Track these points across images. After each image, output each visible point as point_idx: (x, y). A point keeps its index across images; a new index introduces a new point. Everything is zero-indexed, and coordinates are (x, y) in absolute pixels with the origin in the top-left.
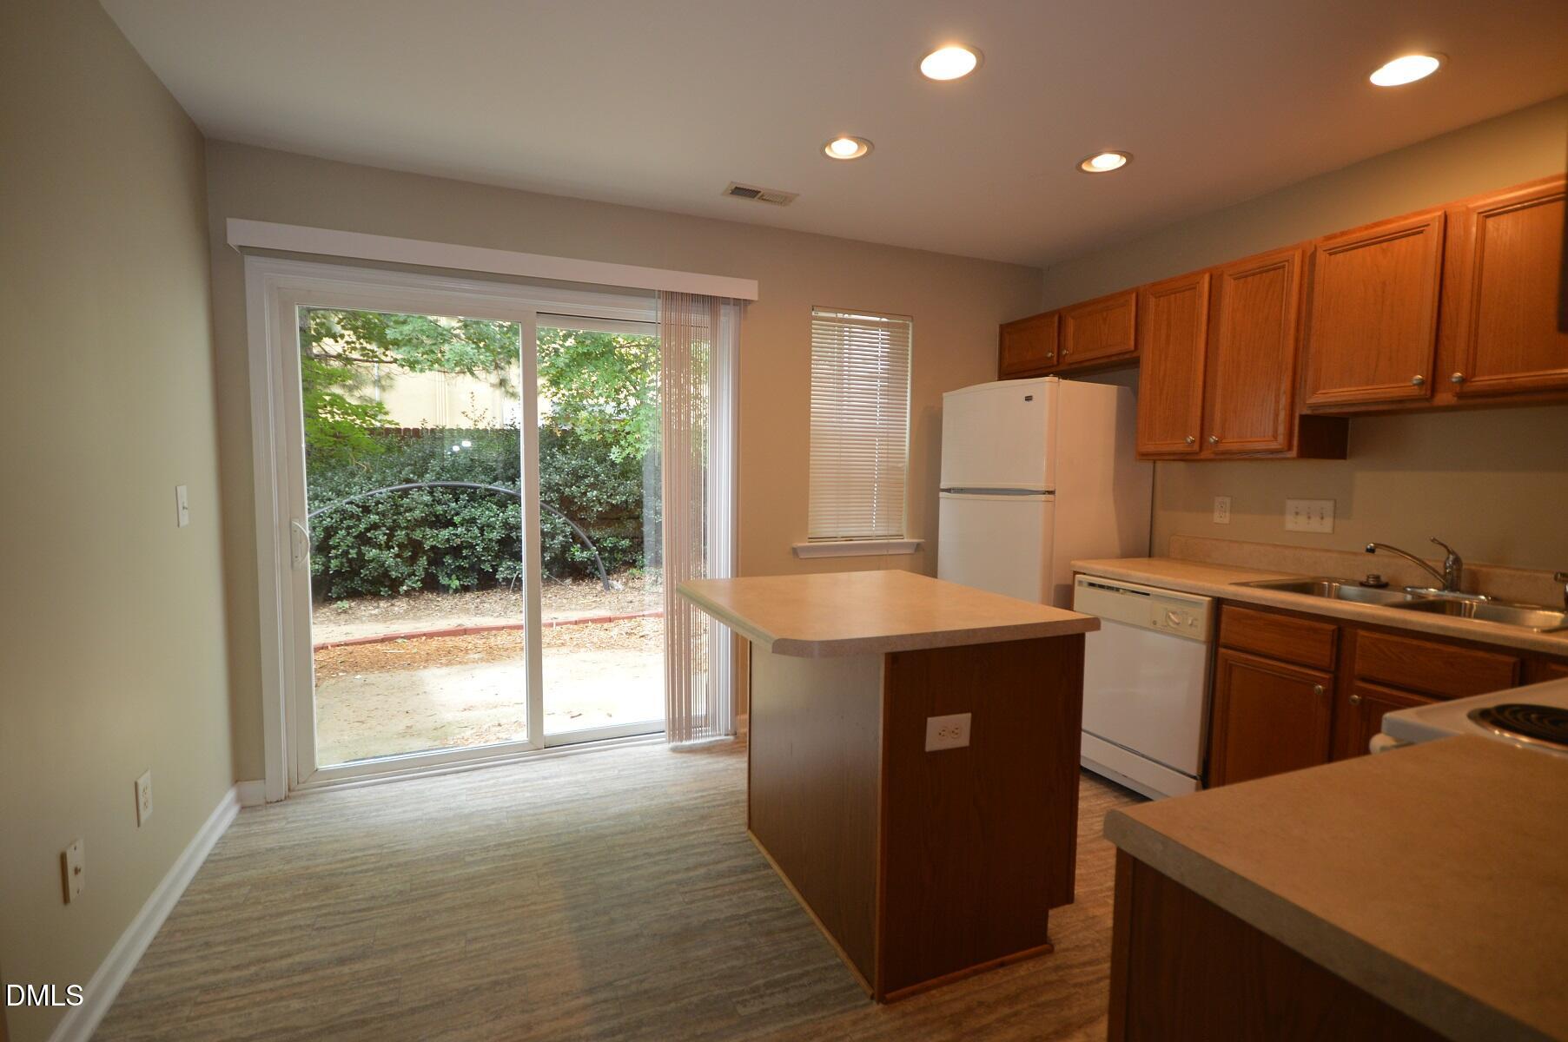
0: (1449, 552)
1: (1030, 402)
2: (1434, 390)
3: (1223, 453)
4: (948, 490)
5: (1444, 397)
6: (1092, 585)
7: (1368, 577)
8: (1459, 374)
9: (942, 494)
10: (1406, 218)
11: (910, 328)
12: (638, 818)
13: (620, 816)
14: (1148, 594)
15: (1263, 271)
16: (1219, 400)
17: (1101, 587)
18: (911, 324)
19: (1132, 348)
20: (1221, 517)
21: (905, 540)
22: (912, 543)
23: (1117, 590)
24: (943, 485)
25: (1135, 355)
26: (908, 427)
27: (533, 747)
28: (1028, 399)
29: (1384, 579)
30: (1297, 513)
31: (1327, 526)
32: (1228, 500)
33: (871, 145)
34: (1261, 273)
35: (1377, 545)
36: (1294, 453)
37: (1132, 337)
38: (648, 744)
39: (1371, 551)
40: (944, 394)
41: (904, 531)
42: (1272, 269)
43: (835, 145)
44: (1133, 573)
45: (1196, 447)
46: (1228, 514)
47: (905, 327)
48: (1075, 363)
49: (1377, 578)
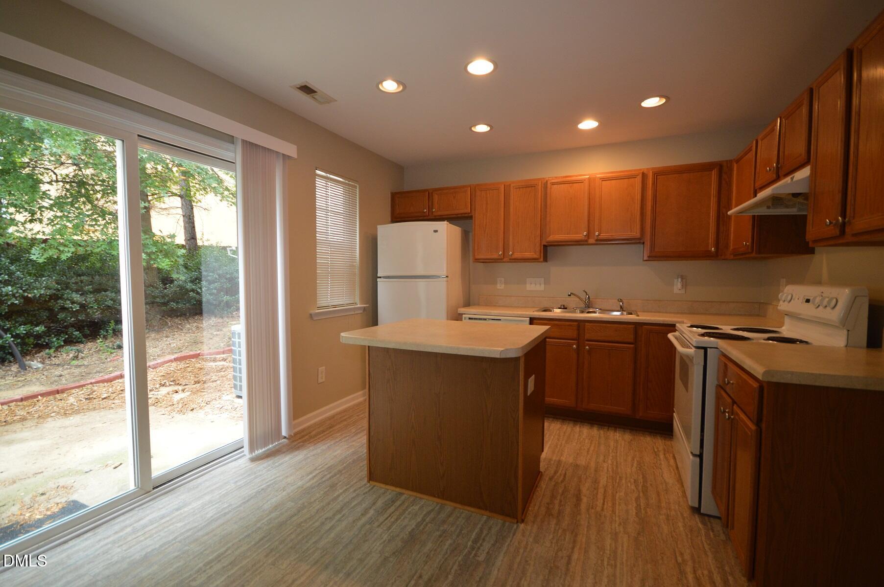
0: (587, 294)
1: (437, 233)
2: (588, 238)
3: (515, 259)
4: (384, 277)
5: (591, 241)
6: (470, 319)
7: (561, 306)
8: (597, 233)
9: (378, 279)
10: (576, 176)
11: (358, 188)
12: (290, 504)
13: (275, 508)
14: (500, 320)
15: (527, 187)
16: (511, 237)
17: (480, 319)
18: (358, 186)
19: (469, 211)
20: (500, 286)
21: (359, 306)
22: (362, 307)
23: (486, 319)
24: (379, 275)
25: (470, 215)
26: (358, 243)
27: (144, 492)
28: (436, 231)
29: (566, 306)
30: (531, 283)
31: (542, 287)
32: (503, 279)
33: (405, 87)
34: (526, 187)
35: (571, 293)
36: (542, 259)
37: (469, 207)
38: (232, 461)
39: (570, 295)
40: (378, 226)
41: (357, 300)
42: (530, 186)
43: (385, 83)
44: (492, 311)
45: (502, 256)
46: (503, 285)
47: (356, 187)
48: (438, 216)
49: (564, 306)
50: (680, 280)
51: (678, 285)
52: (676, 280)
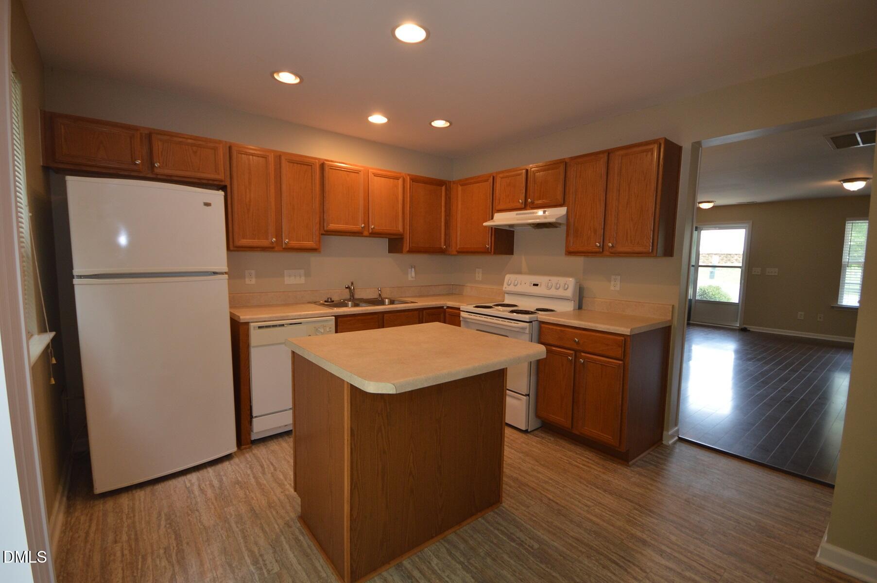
2: (364, 230)
3: (287, 248)
5: (366, 233)
7: (328, 299)
8: (372, 226)
9: (75, 280)
14: (301, 323)
16: (284, 221)
17: (274, 326)
19: (222, 178)
20: (250, 281)
23: (283, 325)
24: (75, 274)
25: (223, 183)
28: (207, 204)
30: (290, 276)
31: (302, 280)
34: (301, 164)
37: (223, 172)
40: (66, 179)
44: (277, 314)
45: (275, 245)
48: (162, 175)
49: (331, 299)
50: (413, 269)
51: (412, 274)
52: (410, 270)
